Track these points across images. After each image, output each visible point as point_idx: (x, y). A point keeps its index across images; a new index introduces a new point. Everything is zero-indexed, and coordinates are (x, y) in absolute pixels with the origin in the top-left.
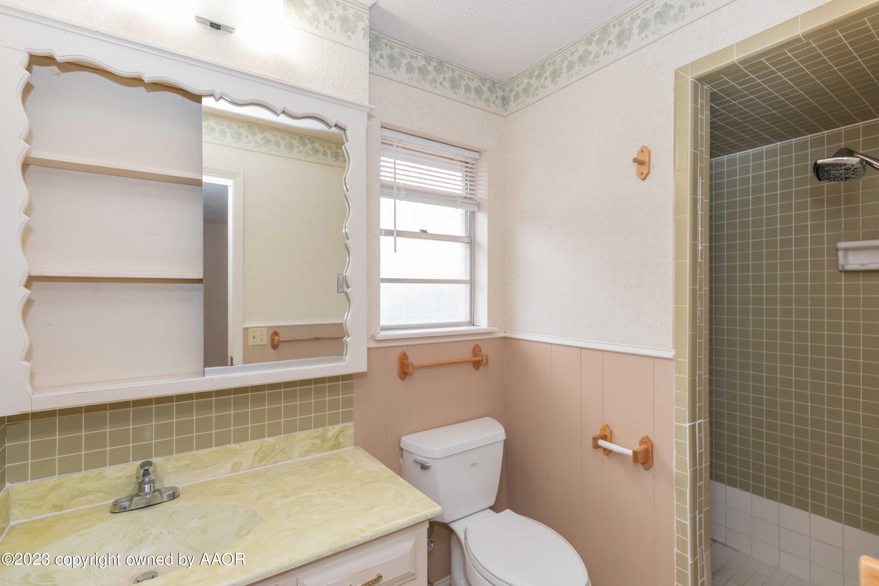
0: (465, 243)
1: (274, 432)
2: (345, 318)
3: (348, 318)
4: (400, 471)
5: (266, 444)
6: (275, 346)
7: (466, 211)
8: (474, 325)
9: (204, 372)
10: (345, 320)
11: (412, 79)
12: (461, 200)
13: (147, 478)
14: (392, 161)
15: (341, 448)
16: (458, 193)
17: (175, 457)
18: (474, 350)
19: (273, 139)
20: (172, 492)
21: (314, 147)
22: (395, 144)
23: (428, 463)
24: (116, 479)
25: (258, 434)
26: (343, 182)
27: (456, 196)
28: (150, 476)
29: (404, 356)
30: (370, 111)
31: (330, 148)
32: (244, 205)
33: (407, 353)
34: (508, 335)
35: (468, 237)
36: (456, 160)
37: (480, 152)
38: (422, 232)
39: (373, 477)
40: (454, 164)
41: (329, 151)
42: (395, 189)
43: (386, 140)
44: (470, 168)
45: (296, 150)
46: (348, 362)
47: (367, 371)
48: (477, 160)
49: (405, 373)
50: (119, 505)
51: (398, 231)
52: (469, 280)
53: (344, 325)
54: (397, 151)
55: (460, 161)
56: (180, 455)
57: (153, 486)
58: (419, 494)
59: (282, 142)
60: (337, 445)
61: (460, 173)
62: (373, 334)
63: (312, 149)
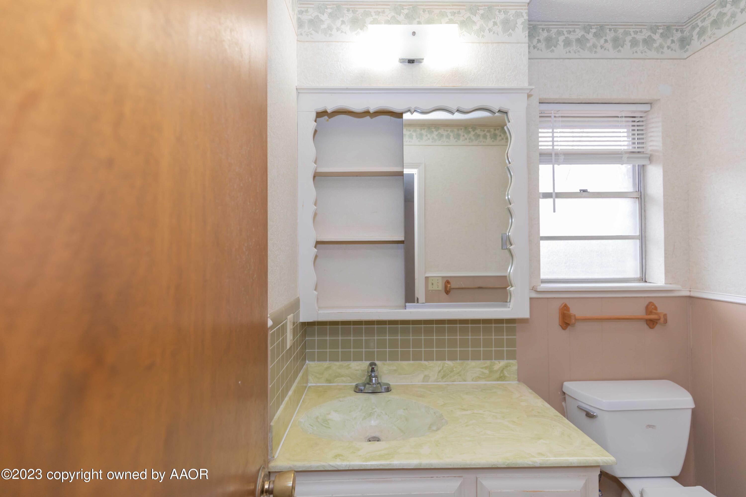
0: (634, 198)
1: (452, 358)
2: (509, 271)
3: (511, 270)
4: (563, 412)
5: (446, 365)
6: (448, 292)
7: (634, 167)
8: (646, 282)
9: (406, 306)
10: (508, 273)
11: (570, 52)
12: (627, 155)
13: (373, 373)
14: (551, 130)
15: (506, 381)
16: (624, 149)
17: (388, 363)
18: (647, 308)
19: (445, 133)
20: (387, 387)
21: (476, 133)
22: (553, 115)
23: (595, 413)
24: (357, 370)
25: (441, 357)
26: (506, 157)
27: (621, 152)
28: (375, 372)
29: (565, 308)
30: (530, 92)
31: (489, 131)
32: (425, 186)
33: (568, 305)
34: (693, 294)
35: (636, 191)
36: (621, 117)
37: (651, 104)
38: (582, 191)
39: (538, 412)
40: (618, 121)
41: (488, 134)
42: (553, 155)
43: (544, 113)
44: (638, 122)
45: (462, 138)
46: (512, 309)
47: (529, 317)
48: (646, 112)
49: (567, 323)
50: (359, 388)
51: (557, 194)
52: (639, 235)
53: (508, 277)
54: (556, 121)
55: (625, 117)
56: (391, 362)
57: (377, 379)
58: (588, 439)
59: (451, 134)
60: (502, 378)
61: (625, 129)
62: (534, 286)
63: (474, 135)
